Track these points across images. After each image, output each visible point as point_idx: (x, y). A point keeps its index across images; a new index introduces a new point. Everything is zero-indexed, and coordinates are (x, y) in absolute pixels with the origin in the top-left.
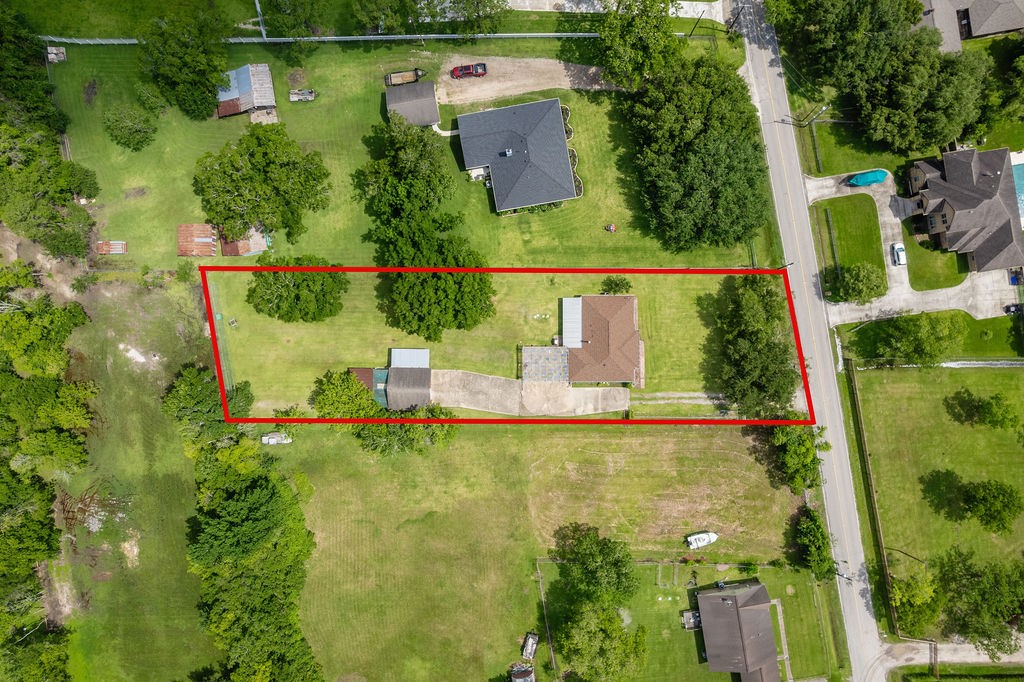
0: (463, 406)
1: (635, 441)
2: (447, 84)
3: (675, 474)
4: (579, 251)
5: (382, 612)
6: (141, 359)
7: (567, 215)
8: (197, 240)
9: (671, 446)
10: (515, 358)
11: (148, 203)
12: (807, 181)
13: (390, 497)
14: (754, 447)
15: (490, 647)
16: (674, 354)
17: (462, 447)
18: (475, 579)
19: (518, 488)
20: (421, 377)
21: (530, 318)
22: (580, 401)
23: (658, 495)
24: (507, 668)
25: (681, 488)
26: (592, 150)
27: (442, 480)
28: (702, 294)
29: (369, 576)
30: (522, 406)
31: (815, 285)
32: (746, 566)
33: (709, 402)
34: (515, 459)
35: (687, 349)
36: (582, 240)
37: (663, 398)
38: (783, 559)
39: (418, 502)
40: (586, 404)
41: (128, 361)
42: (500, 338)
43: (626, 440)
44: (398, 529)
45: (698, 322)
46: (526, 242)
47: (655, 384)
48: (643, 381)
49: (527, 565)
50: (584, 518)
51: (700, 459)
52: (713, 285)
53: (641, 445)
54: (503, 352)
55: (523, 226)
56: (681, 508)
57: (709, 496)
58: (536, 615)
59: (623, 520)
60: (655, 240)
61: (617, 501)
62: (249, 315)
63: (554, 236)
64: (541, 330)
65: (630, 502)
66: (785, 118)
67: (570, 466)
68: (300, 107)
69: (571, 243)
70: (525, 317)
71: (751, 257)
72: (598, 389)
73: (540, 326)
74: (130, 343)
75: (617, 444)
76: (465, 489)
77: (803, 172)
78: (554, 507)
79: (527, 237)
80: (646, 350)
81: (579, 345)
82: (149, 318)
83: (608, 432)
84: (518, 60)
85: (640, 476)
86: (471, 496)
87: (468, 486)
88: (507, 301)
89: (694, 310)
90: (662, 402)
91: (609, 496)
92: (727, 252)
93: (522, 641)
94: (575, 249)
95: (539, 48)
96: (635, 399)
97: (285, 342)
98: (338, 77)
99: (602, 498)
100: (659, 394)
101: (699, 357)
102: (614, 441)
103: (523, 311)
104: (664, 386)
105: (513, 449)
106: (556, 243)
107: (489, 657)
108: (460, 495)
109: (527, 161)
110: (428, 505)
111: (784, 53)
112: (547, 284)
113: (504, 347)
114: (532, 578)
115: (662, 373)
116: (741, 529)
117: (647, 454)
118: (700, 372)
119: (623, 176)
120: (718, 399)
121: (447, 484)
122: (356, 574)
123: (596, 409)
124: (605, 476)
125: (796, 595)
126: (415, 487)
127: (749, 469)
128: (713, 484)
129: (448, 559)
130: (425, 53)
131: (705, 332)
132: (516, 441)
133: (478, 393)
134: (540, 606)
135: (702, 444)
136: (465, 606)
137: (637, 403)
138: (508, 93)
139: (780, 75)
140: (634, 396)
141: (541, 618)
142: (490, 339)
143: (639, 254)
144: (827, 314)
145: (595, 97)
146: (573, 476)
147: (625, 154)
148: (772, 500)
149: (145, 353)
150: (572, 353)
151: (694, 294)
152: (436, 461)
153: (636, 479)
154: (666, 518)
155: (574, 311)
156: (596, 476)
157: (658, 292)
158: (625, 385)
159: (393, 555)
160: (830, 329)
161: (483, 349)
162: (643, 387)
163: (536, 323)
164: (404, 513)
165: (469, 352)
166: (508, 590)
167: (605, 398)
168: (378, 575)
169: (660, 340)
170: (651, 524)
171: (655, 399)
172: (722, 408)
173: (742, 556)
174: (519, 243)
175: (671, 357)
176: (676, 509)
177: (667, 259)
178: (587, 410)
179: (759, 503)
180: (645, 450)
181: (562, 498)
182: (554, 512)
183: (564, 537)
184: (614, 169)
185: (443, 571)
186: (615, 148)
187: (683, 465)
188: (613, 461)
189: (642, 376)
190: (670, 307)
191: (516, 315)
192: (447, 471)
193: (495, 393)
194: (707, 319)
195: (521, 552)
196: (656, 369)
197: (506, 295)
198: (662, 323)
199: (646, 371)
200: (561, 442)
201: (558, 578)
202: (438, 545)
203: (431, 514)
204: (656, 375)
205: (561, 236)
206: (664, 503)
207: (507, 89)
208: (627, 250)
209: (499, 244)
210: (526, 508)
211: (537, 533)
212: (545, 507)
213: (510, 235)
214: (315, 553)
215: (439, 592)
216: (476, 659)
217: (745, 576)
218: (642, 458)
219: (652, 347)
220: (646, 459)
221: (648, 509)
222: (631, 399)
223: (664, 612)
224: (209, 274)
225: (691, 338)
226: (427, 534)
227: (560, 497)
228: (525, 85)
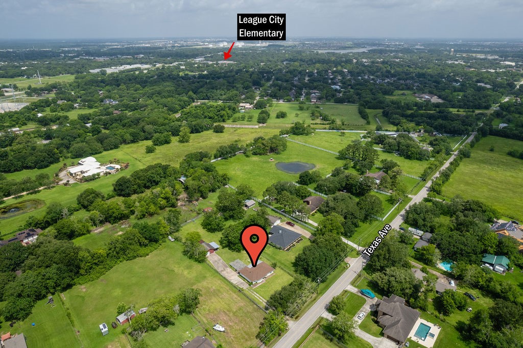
0: (211, 262)
3: (235, 310)
15: (136, 303)
23: (224, 311)
25: (231, 315)
33: (265, 304)
43: (234, 294)
51: (245, 313)
53: (236, 298)
59: (208, 308)
61: (212, 303)
62: (199, 224)
65: (215, 306)
80: (264, 283)
83: (232, 289)
84: (303, 229)
85: (225, 303)
86: (186, 275)
87: (188, 273)
91: (212, 300)
100: (255, 293)
108: (184, 273)
116: (233, 338)
121: (185, 269)
127: (255, 327)
133: (217, 262)
140: (249, 288)
144: (323, 313)
148: (251, 340)
154: (218, 317)
156: (216, 294)
157: (282, 276)
160: (320, 316)
162: (253, 288)
165: (226, 255)
167: (241, 283)
169: (270, 284)
171: (253, 293)
175: (268, 289)
176: (223, 317)
187: (239, 311)
190: (281, 281)
191: (245, 257)
193: (220, 264)
196: (262, 288)
198: (275, 282)
199: (258, 287)
204: (260, 289)
205: (274, 254)
218: (232, 301)
219: (266, 284)
221: (217, 311)
226: (166, 273)
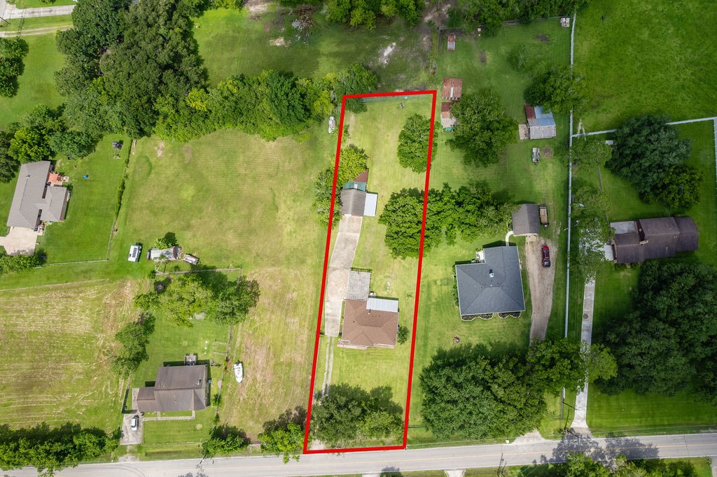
0: (339, 233)
1: (305, 337)
2: (538, 242)
3: (282, 360)
4: (427, 314)
5: (224, 175)
6: (386, 54)
7: (451, 309)
8: (452, 89)
9: (300, 359)
10: (365, 268)
11: (477, 64)
12: (461, 471)
13: (290, 186)
14: (291, 413)
15: (194, 236)
16: (356, 368)
17: (314, 231)
18: (235, 231)
19: (286, 262)
20: (359, 210)
21: (388, 279)
22: (334, 306)
23: (270, 348)
24: (180, 245)
25: (272, 363)
26: (491, 329)
27: (296, 217)
28: (393, 391)
29: (246, 170)
30: (334, 269)
31: (392, 468)
32: (218, 399)
33: (324, 387)
34: (303, 262)
35: (359, 377)
36: (433, 317)
37: (329, 358)
38: (219, 424)
39: (285, 201)
40: (331, 309)
41: (386, 47)
42: (378, 260)
43: (306, 331)
44: (271, 189)
45: (376, 386)
46: (435, 282)
47: (339, 354)
48: (342, 346)
49: (239, 262)
50: (263, 300)
51: (288, 377)
52: (399, 398)
53: (302, 341)
54: (369, 261)
55: (446, 281)
56: (260, 362)
57: (265, 381)
58: (208, 265)
59: (258, 324)
60: (430, 364)
61: (270, 322)
62: (406, 115)
63: (438, 299)
64: (380, 286)
65: (268, 330)
66: (505, 461)
67: (295, 294)
68: (529, 153)
69: (432, 310)
70: (389, 277)
71: (414, 427)
72: (340, 317)
73: (383, 286)
74: (396, 48)
75: (304, 326)
76: (289, 230)
77: (467, 470)
78: (271, 283)
79: (439, 283)
80: (361, 350)
81: (368, 308)
82: (409, 60)
83: (312, 321)
84: (552, 288)
85: (283, 338)
86: (285, 233)
87: (291, 232)
88: (400, 267)
89: (383, 384)
90: (327, 357)
91: (273, 317)
92: (418, 411)
93: (194, 255)
94: (429, 312)
95: (559, 302)
96: (331, 340)
97: (388, 134)
98: (546, 177)
99: (273, 312)
100: (332, 356)
101: (353, 385)
102: (306, 324)
103: (393, 276)
104: (337, 359)
105: (309, 261)
106: (434, 300)
107: (188, 234)
108: (286, 227)
109: (485, 285)
110: (283, 208)
111: (551, 466)
112: (408, 292)
113: (371, 262)
114: (231, 265)
115: (345, 359)
116: (241, 399)
117: (296, 344)
118: (342, 384)
119: (473, 347)
120: (325, 394)
121: (294, 219)
122: (248, 163)
123: (327, 314)
124: (286, 315)
125: (195, 430)
126: (294, 201)
127: (278, 408)
128: (272, 384)
129: (249, 216)
130: (559, 230)
131: (368, 390)
132: (314, 263)
133: (346, 243)
134: (214, 268)
135: (298, 379)
136: (220, 223)
137: (328, 341)
138: (531, 279)
139: (535, 462)
140: (333, 340)
141: (205, 267)
142: (377, 254)
143: (422, 353)
144: (371, 474)
145: (525, 335)
146: (289, 296)
147: (487, 350)
148: (257, 421)
149: (389, 56)
150: (363, 303)
151: (393, 385)
152: (308, 215)
153: (281, 335)
154: (255, 351)
155: (390, 307)
156: (287, 310)
157: (397, 362)
158: (340, 334)
159: (256, 184)
160: (361, 474)
161: (371, 249)
162: (338, 346)
163: (384, 283)
164: (280, 193)
165: (371, 241)
166: (226, 250)
167: (334, 321)
168: (246, 175)
169: (366, 360)
170: (253, 341)
171: (330, 352)
172: (319, 395)
173: (225, 398)
174: (435, 278)
175: (355, 366)
176: (260, 359)
177: (418, 370)
178: (327, 309)
179: (256, 412)
180: (299, 343)
181: (276, 288)
182: (269, 282)
183: (252, 286)
184: (478, 342)
185: (243, 213)
186: (491, 344)
187: (286, 366)
188: (294, 322)
189: (345, 346)
190: (386, 369)
191: (391, 271)
192: (301, 221)
193: (344, 254)
194: (376, 392)
195: (247, 260)
196: (348, 356)
197: (404, 266)
198: (377, 362)
199: (347, 349)
200: (311, 291)
201: (228, 280)
202: (258, 211)
203: (277, 209)
204: (344, 355)
205: (438, 304)
206: (264, 351)
207: (534, 279)
208: (425, 345)
209: (436, 265)
210: (273, 265)
211: (257, 271)
212: (272, 277)
213: (441, 272)
214: (263, 141)
215: (230, 209)
216: (188, 227)
217: (212, 397)
218: (294, 340)
219: (362, 355)
220: (294, 342)
221: (262, 341)
222: (331, 337)
223: (198, 343)
224: (432, 95)
225: (366, 380)
226: (266, 205)
228: (535, 291)
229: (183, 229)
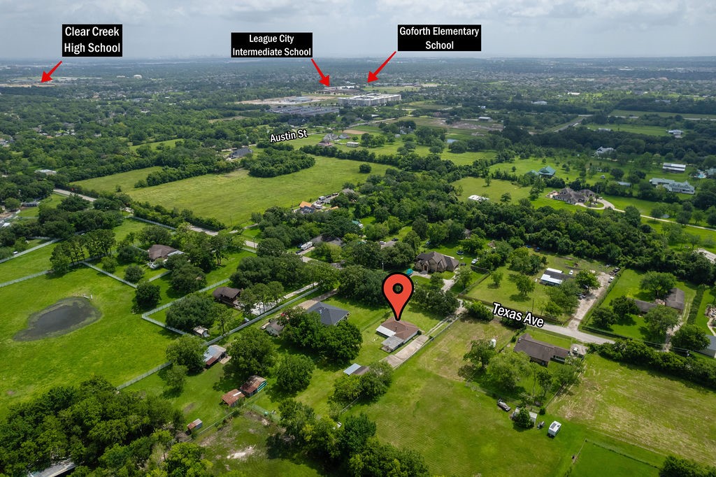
6: (244, 454)
8: (234, 395)
10: (382, 351)
11: (198, 406)
13: (398, 411)
14: (469, 322)
16: (421, 321)
19: (431, 375)
26: (340, 307)
27: (407, 392)
34: (419, 370)
37: (433, 330)
38: (516, 332)
40: (417, 345)
41: (237, 460)
42: (371, 351)
44: (414, 417)
49: (466, 389)
54: (377, 353)
70: (372, 342)
73: (379, 341)
74: (231, 453)
75: (439, 346)
78: (448, 370)
81: (395, 333)
93: (500, 409)
95: (300, 302)
99: (455, 358)
101: (428, 318)
103: (369, 342)
105: (415, 369)
109: (328, 310)
110: (413, 402)
112: (367, 333)
113: (375, 352)
115: (424, 326)
117: (449, 342)
119: (355, 306)
120: (445, 321)
124: (448, 354)
130: (267, 319)
131: (421, 313)
132: (413, 367)
134: (487, 395)
141: (494, 397)
142: (369, 353)
145: (327, 300)
146: (440, 360)
147: (350, 303)
149: (243, 451)
150: (395, 335)
152: (397, 390)
153: (456, 348)
155: (381, 329)
158: (419, 333)
161: (371, 356)
163: (377, 341)
164: (409, 411)
173: (508, 339)
178: (419, 346)
179: (490, 329)
182: (450, 371)
183: (463, 374)
184: (351, 306)
186: (346, 303)
191: (369, 344)
192: (405, 389)
195: (458, 388)
201: (479, 384)
204: (423, 328)
208: (377, 314)
210: (441, 377)
211: (454, 380)
212: (446, 373)
216: (498, 427)
227: (445, 367)
229: (503, 428)
